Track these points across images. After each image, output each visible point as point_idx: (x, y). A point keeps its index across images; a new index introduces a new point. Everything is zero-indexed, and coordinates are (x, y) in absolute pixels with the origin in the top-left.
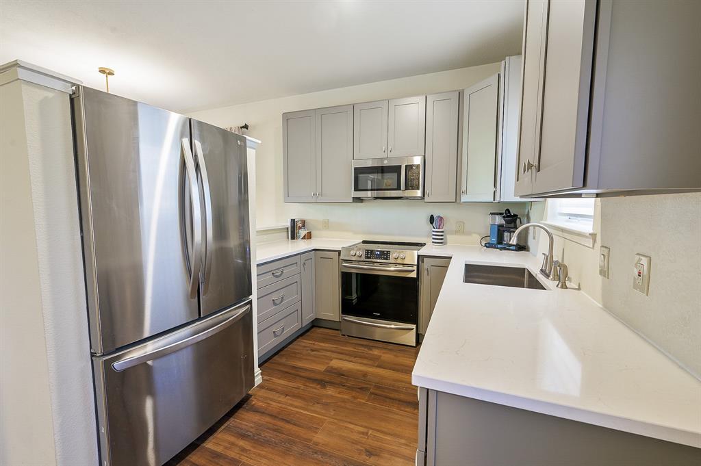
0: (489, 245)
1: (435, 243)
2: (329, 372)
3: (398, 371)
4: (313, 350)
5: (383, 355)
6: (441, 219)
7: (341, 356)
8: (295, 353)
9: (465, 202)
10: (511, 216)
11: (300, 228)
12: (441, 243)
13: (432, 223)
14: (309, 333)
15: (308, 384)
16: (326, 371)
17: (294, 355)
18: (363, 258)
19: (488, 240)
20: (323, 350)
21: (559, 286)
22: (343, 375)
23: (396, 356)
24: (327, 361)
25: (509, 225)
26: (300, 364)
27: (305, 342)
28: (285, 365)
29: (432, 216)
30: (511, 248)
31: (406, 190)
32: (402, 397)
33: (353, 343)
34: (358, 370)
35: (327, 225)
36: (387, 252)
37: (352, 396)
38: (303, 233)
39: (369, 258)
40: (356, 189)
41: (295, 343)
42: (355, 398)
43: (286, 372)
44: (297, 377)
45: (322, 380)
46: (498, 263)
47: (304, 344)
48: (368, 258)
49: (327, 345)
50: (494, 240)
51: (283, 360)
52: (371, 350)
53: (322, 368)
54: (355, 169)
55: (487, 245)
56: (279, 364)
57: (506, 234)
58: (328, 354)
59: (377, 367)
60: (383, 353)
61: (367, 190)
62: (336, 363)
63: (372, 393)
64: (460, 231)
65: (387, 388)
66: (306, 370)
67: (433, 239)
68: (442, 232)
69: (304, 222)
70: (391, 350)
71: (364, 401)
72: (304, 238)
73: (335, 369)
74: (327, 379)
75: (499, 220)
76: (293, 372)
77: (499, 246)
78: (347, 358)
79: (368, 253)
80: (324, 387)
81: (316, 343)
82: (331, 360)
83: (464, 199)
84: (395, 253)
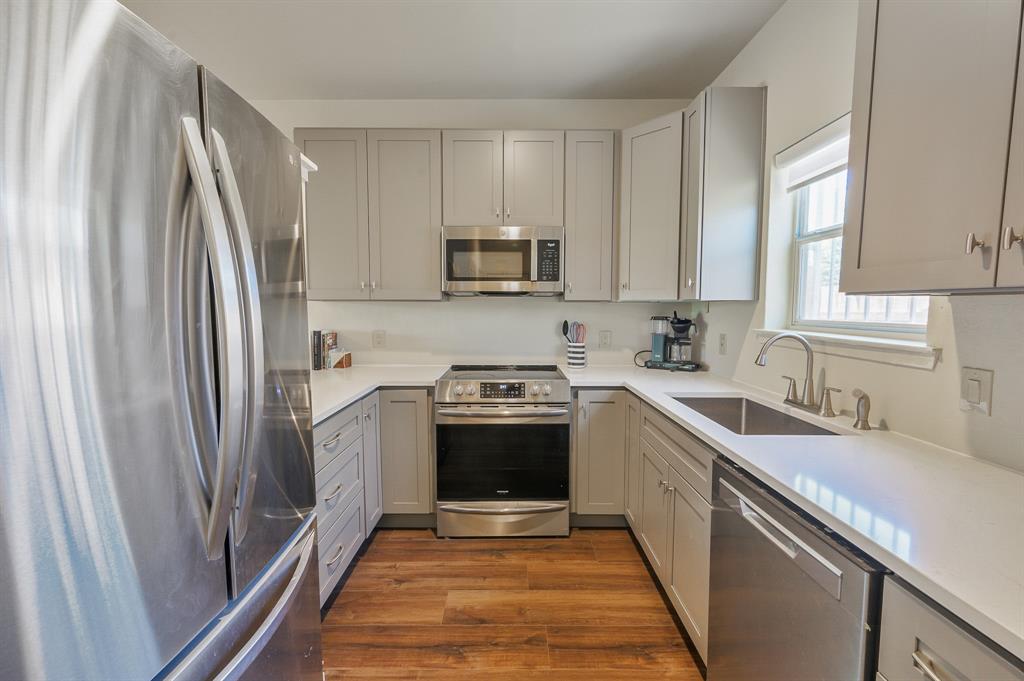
0: (651, 365)
1: (573, 364)
2: (455, 620)
3: (566, 588)
4: (399, 581)
5: (528, 563)
6: (579, 326)
7: (459, 582)
8: (367, 596)
9: (623, 302)
10: (680, 321)
11: (330, 348)
12: (583, 364)
13: (565, 334)
14: (373, 546)
15: (426, 662)
16: (448, 620)
17: (366, 601)
18: (477, 398)
19: (647, 356)
20: (417, 575)
21: (859, 426)
22: (482, 621)
23: (550, 560)
24: (439, 599)
25: (679, 335)
26: (388, 618)
27: (376, 568)
28: (361, 629)
29: (566, 322)
30: (686, 367)
31: (538, 280)
32: (604, 638)
33: (465, 551)
34: (504, 605)
35: (379, 340)
36: (520, 384)
37: (525, 664)
38: (334, 356)
39: (489, 396)
40: (451, 277)
41: (356, 572)
42: (529, 665)
43: (370, 646)
44: (400, 651)
45: (450, 645)
46: (711, 394)
47: (373, 572)
48: (486, 396)
49: (420, 564)
50: (659, 356)
51: (349, 618)
52: (504, 557)
53: (436, 616)
54: (449, 242)
55: (649, 364)
56: (347, 629)
57: (675, 348)
58: (432, 582)
59: (531, 588)
60: (527, 558)
61: (474, 279)
62: (458, 599)
63: (553, 647)
64: (604, 345)
65: (571, 629)
66: (409, 628)
67: (570, 358)
68: (583, 347)
69: (335, 336)
70: (534, 550)
71: (548, 668)
72: (340, 365)
73: (462, 612)
74: (457, 637)
75: (662, 328)
76: (382, 640)
77: (667, 365)
78: (471, 582)
79: (485, 387)
80: (461, 658)
81: (398, 564)
82: (446, 595)
83: (624, 296)
84: (534, 386)
